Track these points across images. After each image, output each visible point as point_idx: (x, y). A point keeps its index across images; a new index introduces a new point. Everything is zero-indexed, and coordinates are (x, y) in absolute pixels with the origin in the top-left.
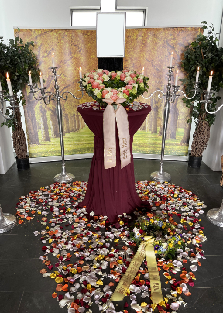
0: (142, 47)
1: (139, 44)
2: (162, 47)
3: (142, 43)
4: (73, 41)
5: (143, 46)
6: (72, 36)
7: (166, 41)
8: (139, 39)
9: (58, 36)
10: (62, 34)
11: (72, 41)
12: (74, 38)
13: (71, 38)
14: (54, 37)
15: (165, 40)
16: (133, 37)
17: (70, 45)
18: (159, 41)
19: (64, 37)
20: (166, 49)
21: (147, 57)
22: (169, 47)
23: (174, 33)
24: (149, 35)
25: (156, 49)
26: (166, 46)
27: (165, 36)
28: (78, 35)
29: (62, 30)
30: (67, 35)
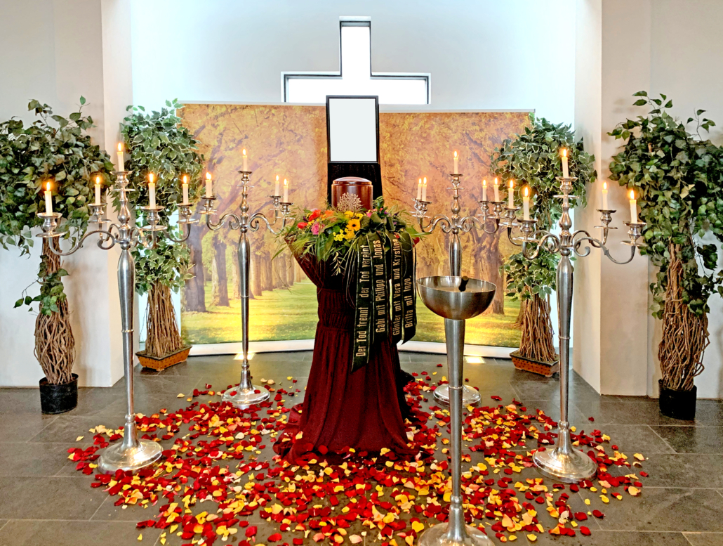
0: (420, 143)
1: (415, 138)
2: (460, 144)
3: (421, 136)
4: (286, 124)
5: (422, 141)
6: (285, 115)
7: (466, 133)
8: (414, 129)
9: (258, 115)
10: (265, 113)
11: (283, 124)
12: (288, 119)
13: (282, 118)
14: (250, 116)
15: (464, 132)
16: (403, 127)
17: (279, 131)
18: (453, 134)
19: (268, 117)
20: (467, 147)
21: (432, 160)
22: (472, 144)
23: (480, 121)
24: (434, 123)
25: (448, 146)
26: (467, 143)
27: (463, 125)
28: (296, 114)
29: (265, 106)
30: (273, 115)
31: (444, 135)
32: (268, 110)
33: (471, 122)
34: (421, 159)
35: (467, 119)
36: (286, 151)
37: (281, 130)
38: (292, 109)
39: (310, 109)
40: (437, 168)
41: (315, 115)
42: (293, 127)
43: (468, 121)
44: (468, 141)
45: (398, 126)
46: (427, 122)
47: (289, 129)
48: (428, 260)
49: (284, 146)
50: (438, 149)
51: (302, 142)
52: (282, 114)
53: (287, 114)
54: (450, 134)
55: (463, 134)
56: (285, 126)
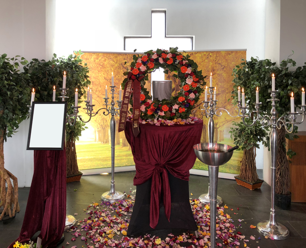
1: (97, 65)
3: (100, 64)
5: (100, 67)
7: (121, 64)
8: (96, 61)
9: (203, 57)
12: (218, 58)
13: (215, 58)
14: (199, 57)
16: (91, 60)
17: (213, 64)
18: (115, 64)
19: (208, 58)
20: (122, 70)
21: (106, 76)
22: (124, 69)
23: (128, 58)
24: (106, 58)
25: (113, 70)
26: (121, 68)
27: (120, 60)
28: (222, 55)
29: (207, 52)
30: (211, 56)
31: (111, 64)
32: (208, 54)
33: (123, 58)
34: (100, 76)
35: (121, 57)
36: (216, 74)
37: (214, 63)
38: (220, 53)
39: (230, 52)
40: (108, 80)
41: (232, 55)
42: (220, 62)
43: (122, 58)
44: (122, 67)
45: (88, 59)
46: (103, 58)
47: (219, 63)
48: (104, 126)
49: (216, 72)
50: (108, 71)
51: (225, 69)
52: (215, 56)
53: (218, 55)
54: (113, 64)
55: (119, 64)
56: (216, 61)
